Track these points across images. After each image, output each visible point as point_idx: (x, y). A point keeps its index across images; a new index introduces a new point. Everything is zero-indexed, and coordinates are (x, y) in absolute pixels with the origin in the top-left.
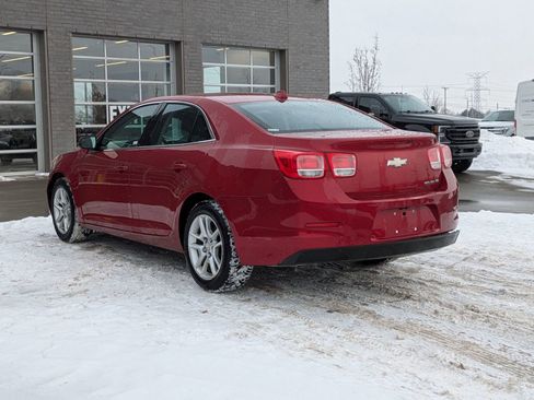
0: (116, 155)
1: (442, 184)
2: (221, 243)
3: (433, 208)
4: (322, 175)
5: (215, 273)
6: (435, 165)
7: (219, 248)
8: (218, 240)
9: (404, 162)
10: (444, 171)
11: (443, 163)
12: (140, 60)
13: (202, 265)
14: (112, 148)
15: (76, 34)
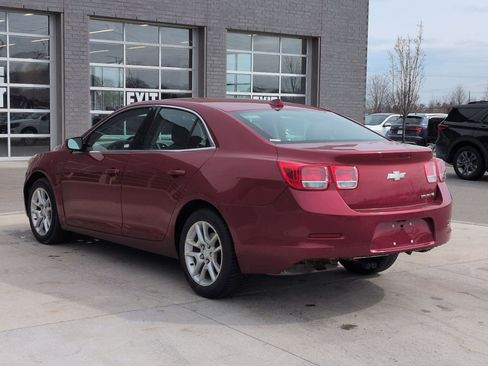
0: (102, 157)
1: (438, 197)
2: (220, 248)
3: (430, 221)
4: (326, 187)
5: (214, 278)
6: (432, 178)
7: (218, 253)
8: (217, 244)
9: (403, 175)
10: (439, 184)
11: (438, 177)
12: (160, 45)
13: (200, 272)
14: (97, 149)
15: (94, 17)
